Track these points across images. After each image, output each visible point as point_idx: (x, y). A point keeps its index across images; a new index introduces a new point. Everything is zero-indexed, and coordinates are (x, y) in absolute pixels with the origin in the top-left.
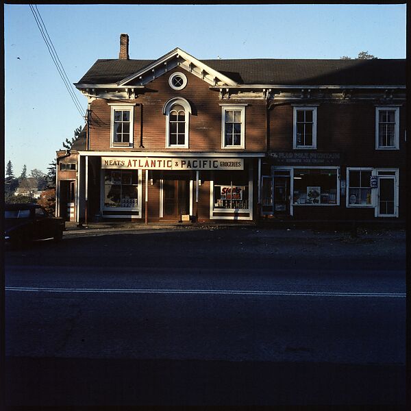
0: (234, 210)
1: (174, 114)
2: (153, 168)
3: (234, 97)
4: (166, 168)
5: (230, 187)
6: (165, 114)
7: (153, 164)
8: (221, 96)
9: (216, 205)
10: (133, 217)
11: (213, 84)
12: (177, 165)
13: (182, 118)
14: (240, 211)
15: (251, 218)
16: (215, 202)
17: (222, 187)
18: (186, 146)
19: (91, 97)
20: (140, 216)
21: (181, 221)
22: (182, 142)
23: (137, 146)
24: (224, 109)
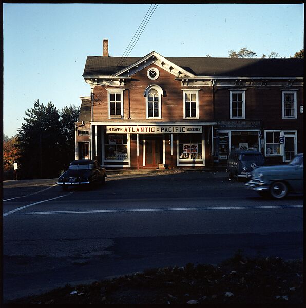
0: (192, 159)
1: (150, 96)
2: (142, 133)
3: (191, 84)
4: (151, 133)
5: (190, 145)
6: (145, 96)
7: (142, 130)
8: (182, 84)
9: (181, 157)
10: (124, 166)
11: (177, 76)
12: (158, 131)
13: (156, 98)
14: (197, 160)
15: (203, 165)
16: (180, 155)
17: (184, 145)
18: (160, 117)
19: (93, 84)
20: (129, 166)
21: (158, 168)
22: (157, 115)
23: (126, 117)
24: (184, 92)
